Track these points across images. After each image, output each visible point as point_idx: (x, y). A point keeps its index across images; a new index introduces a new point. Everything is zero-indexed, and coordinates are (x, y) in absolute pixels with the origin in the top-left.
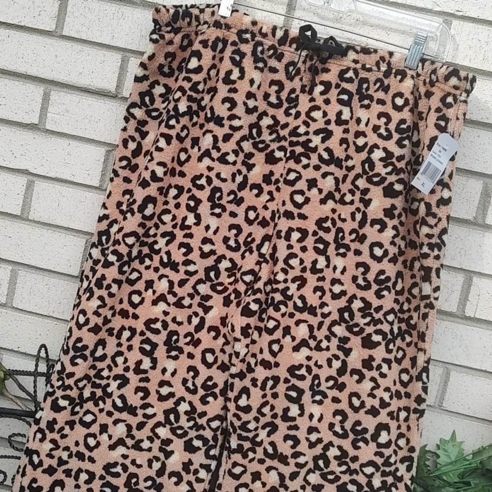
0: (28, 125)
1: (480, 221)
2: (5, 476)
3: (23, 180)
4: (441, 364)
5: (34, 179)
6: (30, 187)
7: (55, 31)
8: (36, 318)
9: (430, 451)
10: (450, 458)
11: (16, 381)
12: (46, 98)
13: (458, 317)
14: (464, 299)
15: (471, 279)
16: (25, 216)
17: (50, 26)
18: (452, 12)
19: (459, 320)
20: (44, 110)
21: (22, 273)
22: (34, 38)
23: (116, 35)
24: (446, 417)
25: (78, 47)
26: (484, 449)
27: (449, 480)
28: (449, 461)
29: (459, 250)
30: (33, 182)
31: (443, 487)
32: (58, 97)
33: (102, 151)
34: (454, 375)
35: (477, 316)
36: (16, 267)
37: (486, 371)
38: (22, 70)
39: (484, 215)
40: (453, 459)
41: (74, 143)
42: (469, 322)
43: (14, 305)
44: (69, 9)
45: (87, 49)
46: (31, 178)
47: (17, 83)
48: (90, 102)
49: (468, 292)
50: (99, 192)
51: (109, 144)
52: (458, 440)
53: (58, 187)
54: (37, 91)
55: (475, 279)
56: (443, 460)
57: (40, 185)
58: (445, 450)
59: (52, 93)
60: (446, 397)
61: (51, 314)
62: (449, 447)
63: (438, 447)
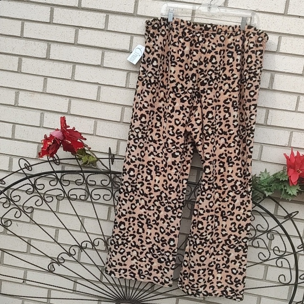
0: (97, 65)
1: (271, 89)
2: (100, 196)
3: (96, 87)
4: (259, 144)
5: (100, 86)
6: (99, 89)
7: (105, 29)
8: (105, 139)
9: (257, 177)
10: (264, 178)
11: (101, 162)
12: (103, 55)
13: (264, 125)
14: (266, 119)
15: (269, 111)
16: (98, 100)
17: (103, 27)
18: (254, 10)
19: (265, 127)
20: (102, 59)
21: (99, 122)
22: (97, 32)
23: (128, 29)
24: (262, 164)
25: (114, 34)
26: (277, 173)
27: (264, 185)
28: (264, 179)
29: (263, 100)
30: (100, 87)
31: (262, 188)
32: (107, 54)
33: (126, 73)
34: (265, 148)
35: (272, 125)
36: (97, 120)
37: (276, 145)
38: (93, 44)
39: (272, 86)
40: (266, 178)
41: (114, 71)
42: (269, 127)
43: (97, 134)
44: (109, 20)
45: (117, 35)
46: (99, 86)
47: (91, 50)
48: (120, 55)
49: (268, 116)
50: (125, 89)
51: (128, 70)
52: (268, 172)
53: (110, 88)
54: (100, 52)
55: (270, 110)
56: (262, 179)
57: (103, 88)
58: (263, 175)
59: (105, 52)
60: (262, 156)
61: (111, 137)
62: (264, 174)
63: (260, 175)
